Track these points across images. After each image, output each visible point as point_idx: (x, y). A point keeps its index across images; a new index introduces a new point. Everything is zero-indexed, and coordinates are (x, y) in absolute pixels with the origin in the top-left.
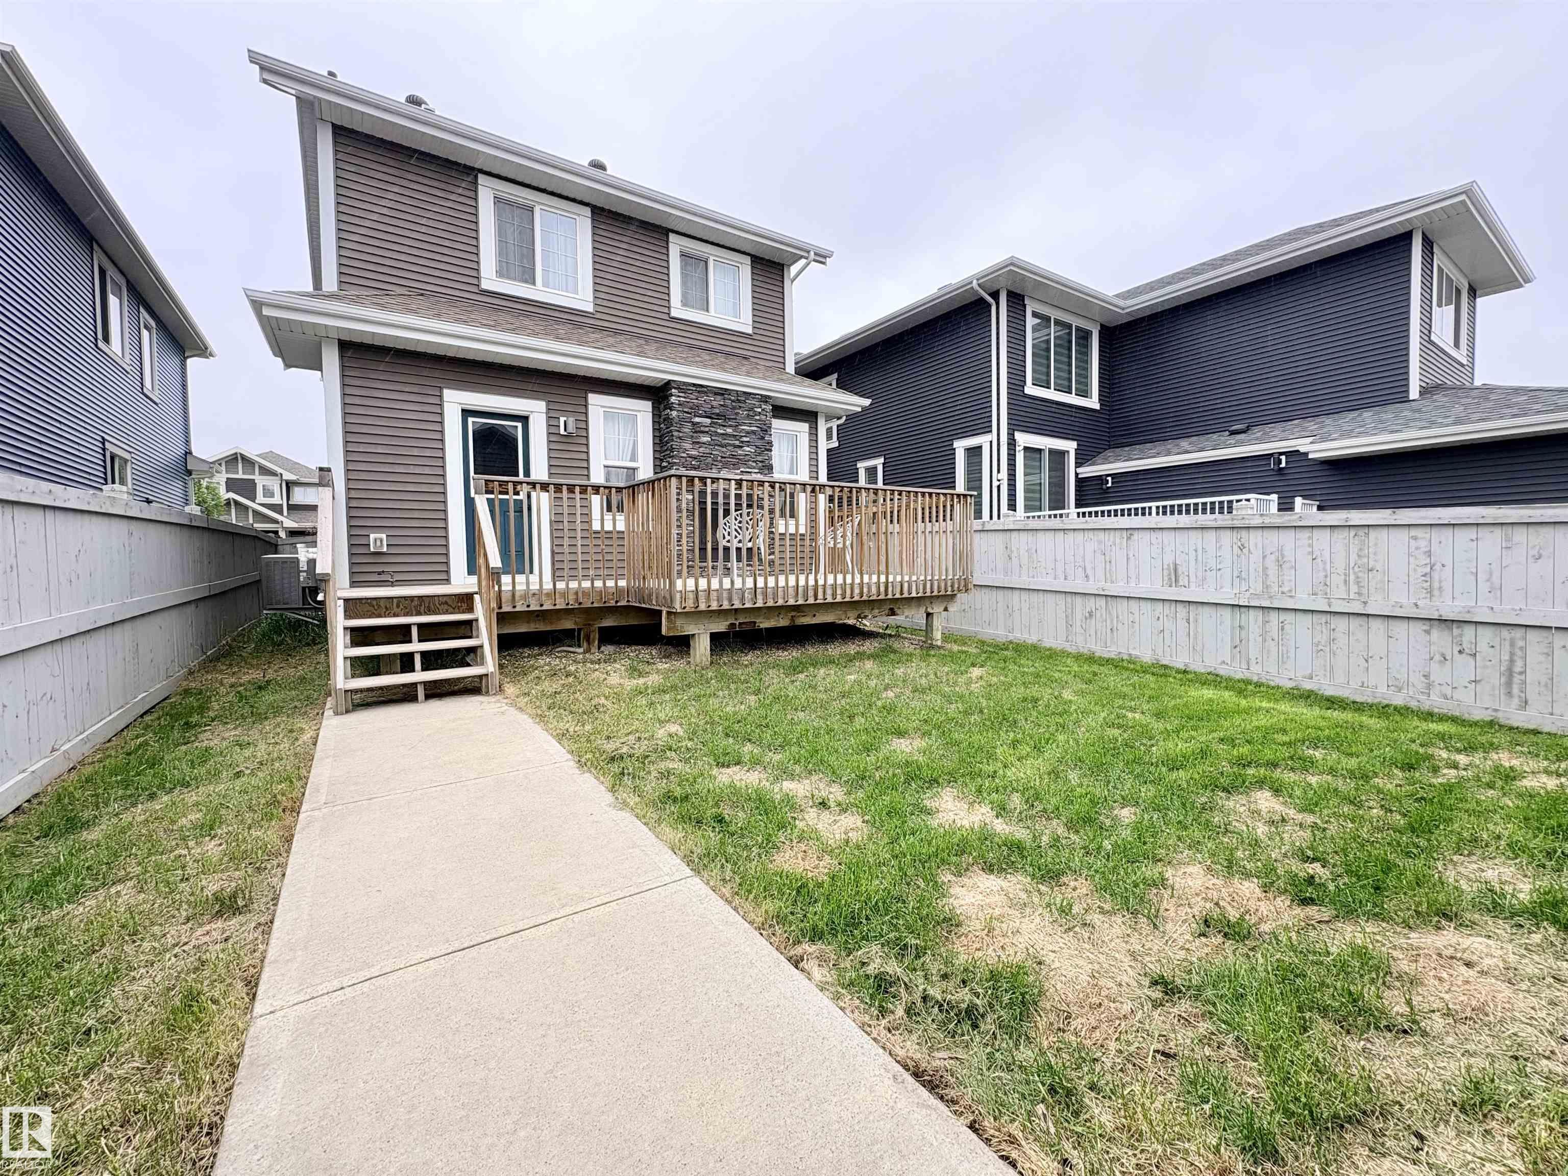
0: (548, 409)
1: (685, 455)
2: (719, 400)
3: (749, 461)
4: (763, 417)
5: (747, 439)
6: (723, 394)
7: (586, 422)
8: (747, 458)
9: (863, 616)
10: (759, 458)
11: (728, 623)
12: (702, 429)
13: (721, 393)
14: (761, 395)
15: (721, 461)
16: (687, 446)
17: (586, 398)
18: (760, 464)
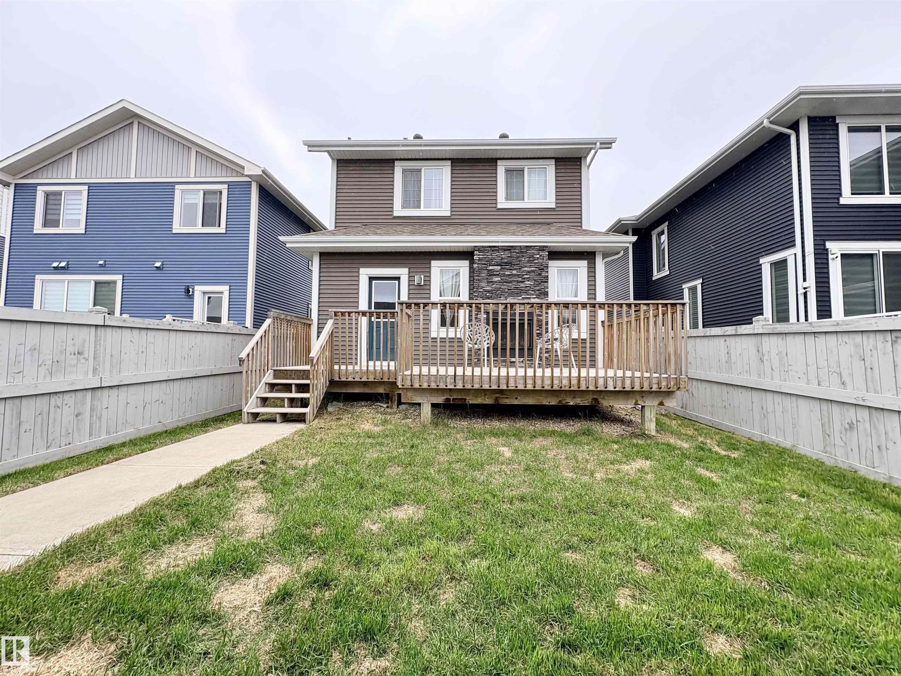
0: (409, 272)
1: (482, 290)
2: (507, 253)
3: (529, 290)
4: (541, 261)
5: (528, 276)
7: (430, 276)
8: (528, 288)
9: (564, 402)
10: (537, 288)
11: (445, 398)
12: (495, 273)
13: (509, 249)
14: (539, 246)
15: (507, 292)
16: (483, 284)
17: (430, 263)
18: (537, 292)
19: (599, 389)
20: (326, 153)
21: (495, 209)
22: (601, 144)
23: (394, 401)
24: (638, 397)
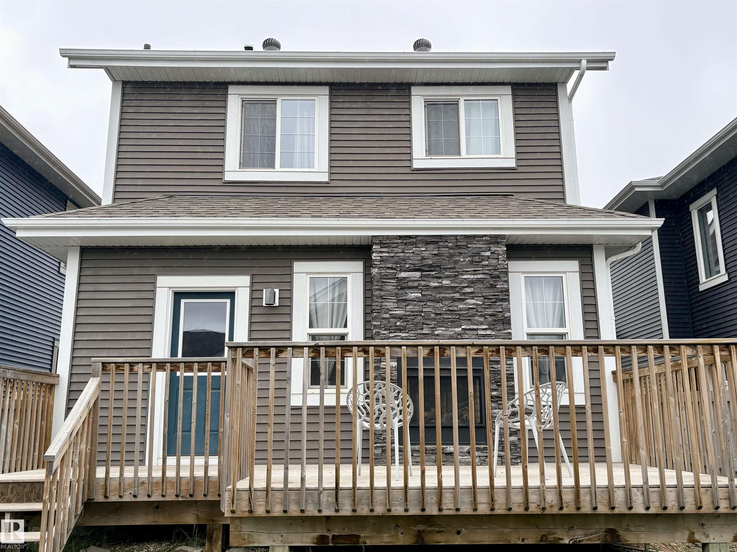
0: (252, 283)
1: (387, 316)
2: (432, 250)
3: (473, 316)
4: (494, 262)
5: (471, 290)
6: (436, 242)
7: (291, 290)
8: (472, 312)
9: (551, 538)
10: (490, 311)
11: (316, 534)
12: (410, 284)
14: (490, 236)
15: (434, 319)
16: (390, 305)
17: (291, 267)
18: (490, 319)
19: (616, 511)
20: (103, 70)
21: (408, 170)
22: (588, 61)
23: (216, 541)
24: (693, 525)
